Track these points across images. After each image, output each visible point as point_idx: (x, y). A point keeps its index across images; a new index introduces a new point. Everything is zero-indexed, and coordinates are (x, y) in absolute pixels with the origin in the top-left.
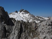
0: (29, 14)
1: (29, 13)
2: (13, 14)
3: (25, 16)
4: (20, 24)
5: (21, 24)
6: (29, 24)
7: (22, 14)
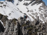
0: (41, 4)
1: (41, 2)
2: (2, 5)
3: (32, 11)
4: (16, 27)
5: (19, 26)
6: (40, 27)
7: (24, 4)
